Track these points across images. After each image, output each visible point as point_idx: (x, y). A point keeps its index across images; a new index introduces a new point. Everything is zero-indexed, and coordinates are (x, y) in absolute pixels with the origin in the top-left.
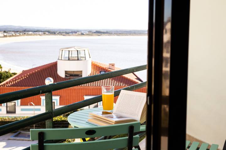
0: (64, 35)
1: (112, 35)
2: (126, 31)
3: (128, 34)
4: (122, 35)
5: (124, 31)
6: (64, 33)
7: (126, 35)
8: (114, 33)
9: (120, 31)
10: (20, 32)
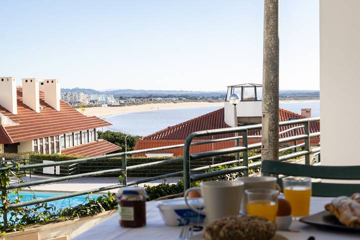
0: (209, 102)
1: (286, 99)
2: (309, 94)
3: (312, 97)
4: (302, 99)
5: (306, 94)
6: (210, 98)
7: (309, 99)
8: (290, 97)
9: (298, 94)
10: (144, 98)
